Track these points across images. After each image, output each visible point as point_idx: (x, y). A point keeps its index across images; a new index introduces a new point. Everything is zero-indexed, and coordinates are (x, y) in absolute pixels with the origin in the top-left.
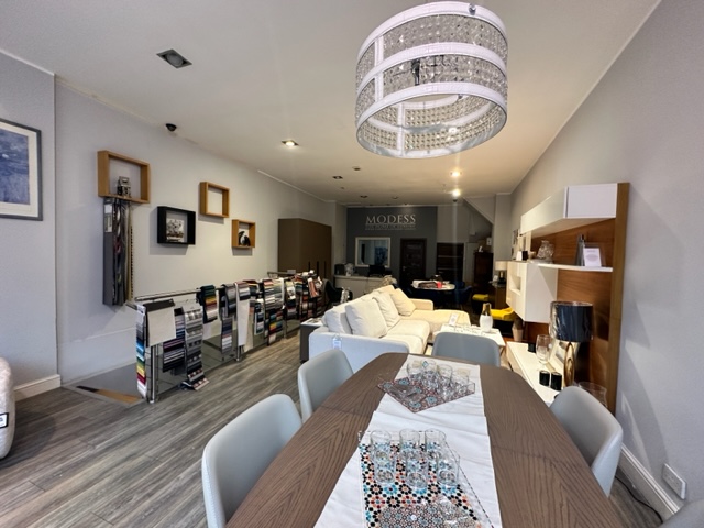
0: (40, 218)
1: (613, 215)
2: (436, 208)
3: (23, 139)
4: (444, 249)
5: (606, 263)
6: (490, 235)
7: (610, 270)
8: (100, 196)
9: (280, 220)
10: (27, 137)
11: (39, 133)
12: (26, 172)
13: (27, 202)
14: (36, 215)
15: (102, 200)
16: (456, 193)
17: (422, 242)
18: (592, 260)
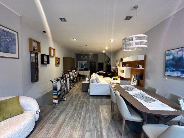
0: (18, 58)
1: (144, 60)
2: (98, 54)
3: (14, 35)
4: (99, 64)
5: (143, 67)
6: (109, 61)
7: (143, 68)
8: (29, 51)
9: (64, 57)
10: (15, 34)
11: (18, 33)
12: (15, 45)
13: (15, 53)
14: (18, 57)
15: (30, 52)
16: (104, 52)
17: (95, 62)
18: (141, 67)
